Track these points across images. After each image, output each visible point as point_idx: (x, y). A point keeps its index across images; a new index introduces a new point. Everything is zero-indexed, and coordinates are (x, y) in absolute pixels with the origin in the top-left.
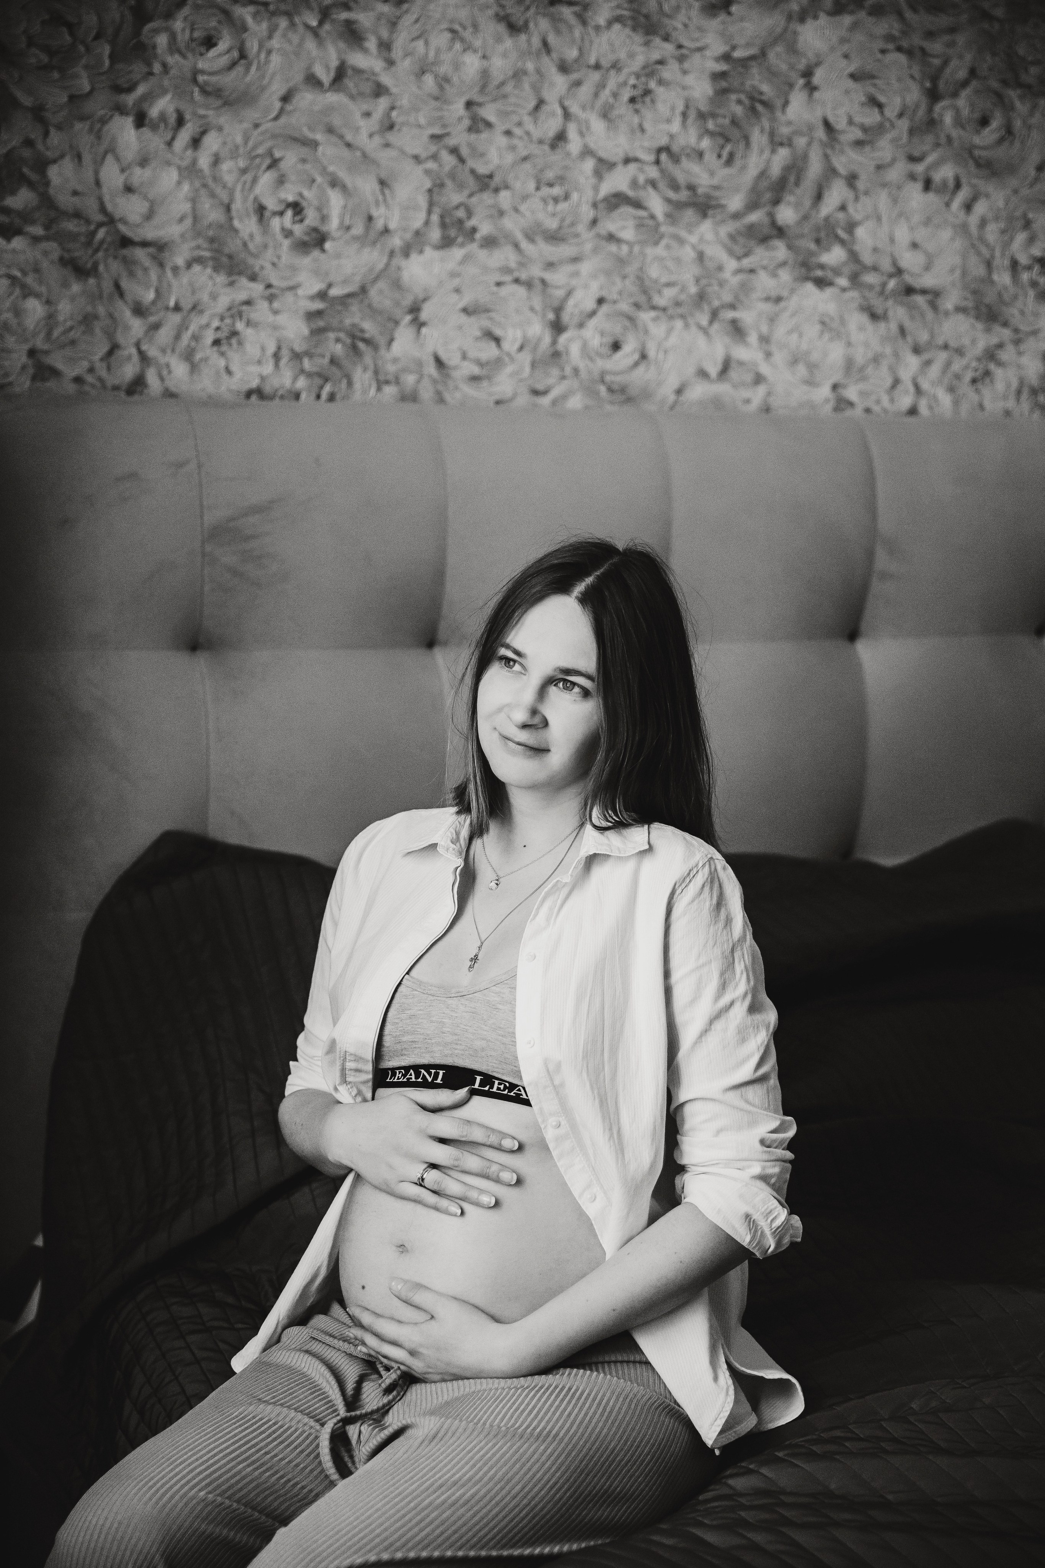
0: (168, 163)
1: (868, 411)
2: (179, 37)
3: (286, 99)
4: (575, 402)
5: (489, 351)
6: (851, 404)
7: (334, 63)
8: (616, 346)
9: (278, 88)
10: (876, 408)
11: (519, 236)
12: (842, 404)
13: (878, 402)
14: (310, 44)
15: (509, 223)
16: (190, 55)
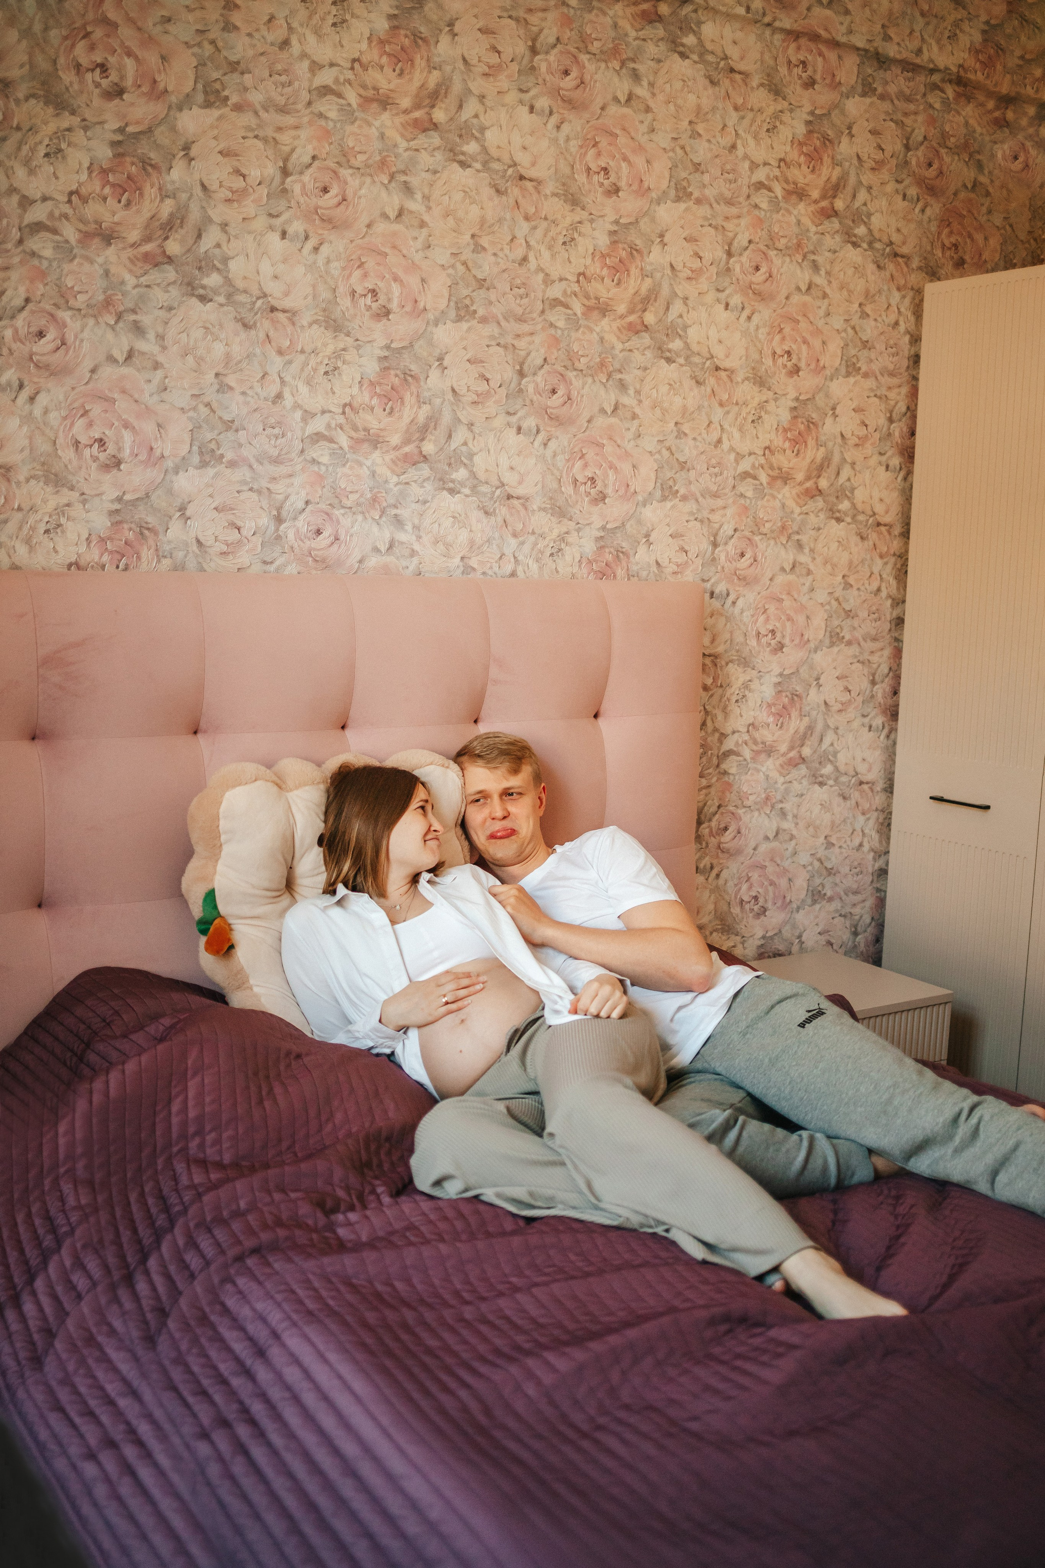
0: (13, 413)
1: (484, 573)
2: (20, 332)
3: (93, 371)
4: (292, 569)
5: (234, 536)
6: (474, 569)
7: (126, 348)
8: (319, 532)
9: (88, 364)
10: (490, 572)
11: (252, 461)
12: (469, 570)
13: (491, 568)
14: (110, 335)
15: (245, 452)
16: (28, 343)
